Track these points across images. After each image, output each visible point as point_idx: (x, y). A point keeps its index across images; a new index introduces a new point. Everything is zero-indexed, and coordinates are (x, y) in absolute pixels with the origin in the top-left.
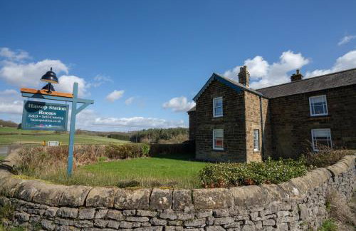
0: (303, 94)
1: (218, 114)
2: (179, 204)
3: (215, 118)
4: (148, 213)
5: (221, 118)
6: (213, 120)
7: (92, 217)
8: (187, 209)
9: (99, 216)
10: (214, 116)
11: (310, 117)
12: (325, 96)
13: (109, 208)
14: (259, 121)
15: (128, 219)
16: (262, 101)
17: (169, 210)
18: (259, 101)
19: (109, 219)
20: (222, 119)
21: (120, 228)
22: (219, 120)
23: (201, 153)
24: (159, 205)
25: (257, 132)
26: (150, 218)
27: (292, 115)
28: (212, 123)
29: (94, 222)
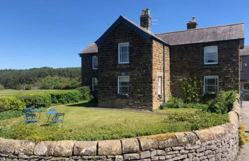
0: (200, 43)
1: (123, 60)
2: (193, 140)
3: (121, 65)
4: (179, 148)
5: (127, 64)
6: (118, 67)
7: (150, 156)
8: (197, 142)
9: (152, 155)
10: (119, 63)
11: (204, 65)
12: (217, 47)
13: (156, 149)
14: (162, 69)
15: (168, 153)
16: (165, 48)
17: (189, 145)
18: (162, 49)
19: (159, 155)
20: (128, 66)
21: (166, 159)
22: (125, 67)
23: (103, 101)
24: (183, 142)
25: (160, 79)
26: (179, 150)
27: (189, 63)
28: (117, 70)
29: (151, 159)
